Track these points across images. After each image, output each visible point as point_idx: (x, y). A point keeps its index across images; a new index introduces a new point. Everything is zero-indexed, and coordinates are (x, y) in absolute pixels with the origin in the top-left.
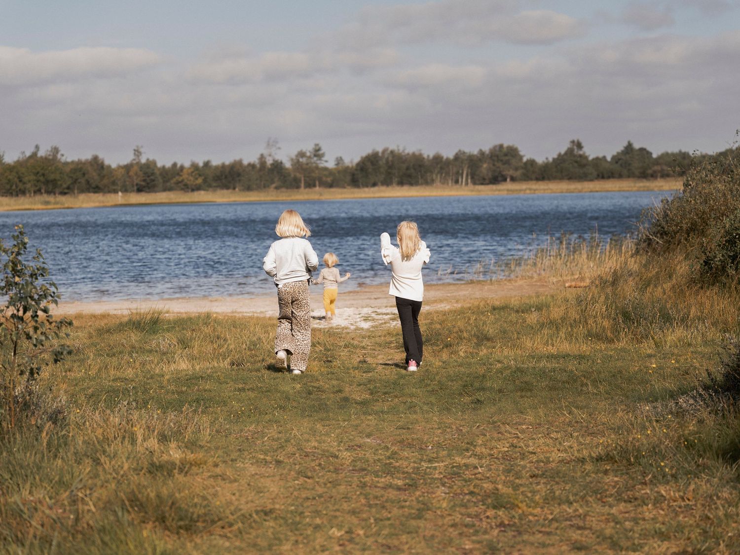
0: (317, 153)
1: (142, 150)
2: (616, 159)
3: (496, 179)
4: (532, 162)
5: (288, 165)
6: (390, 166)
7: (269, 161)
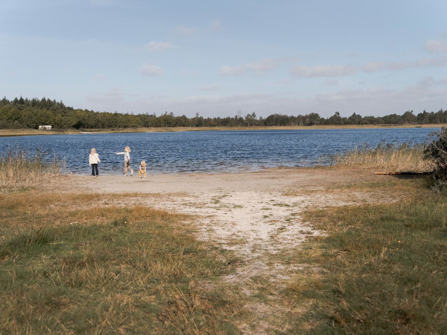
0: (254, 115)
1: (199, 114)
2: (350, 118)
3: (311, 124)
4: (323, 119)
5: (244, 119)
6: (277, 120)
7: (238, 118)
